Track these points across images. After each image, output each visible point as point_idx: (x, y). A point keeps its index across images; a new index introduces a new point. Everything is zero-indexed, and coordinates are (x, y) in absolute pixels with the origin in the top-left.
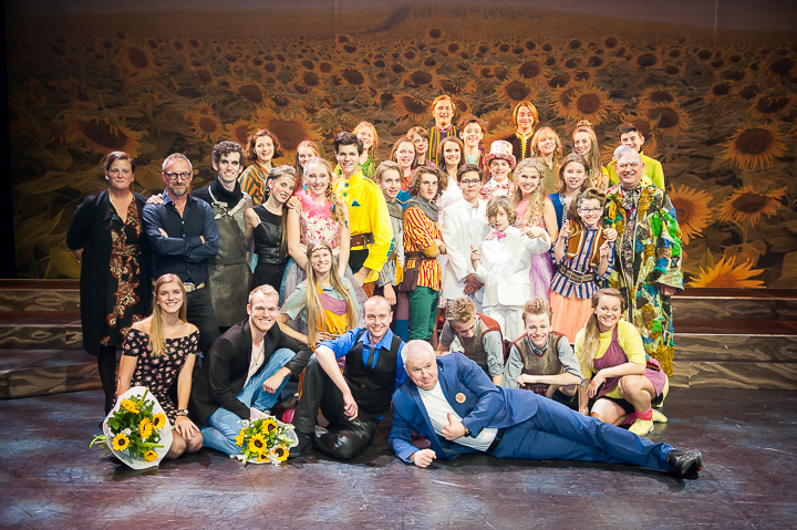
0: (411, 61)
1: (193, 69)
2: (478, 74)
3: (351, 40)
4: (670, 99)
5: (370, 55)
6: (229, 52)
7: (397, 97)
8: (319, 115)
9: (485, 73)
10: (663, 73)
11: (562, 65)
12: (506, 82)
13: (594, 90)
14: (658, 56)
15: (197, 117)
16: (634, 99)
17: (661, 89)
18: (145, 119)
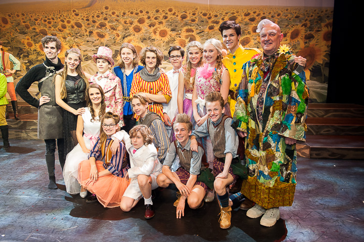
0: (99, 19)
1: (24, 24)
2: (123, 23)
3: (77, 11)
4: (193, 31)
5: (84, 17)
6: (35, 17)
7: (94, 32)
8: (67, 39)
9: (125, 22)
10: (190, 22)
11: (153, 19)
12: (133, 26)
13: (165, 28)
14: (188, 15)
15: (26, 41)
16: (180, 31)
17: (190, 27)
18: (9, 43)
